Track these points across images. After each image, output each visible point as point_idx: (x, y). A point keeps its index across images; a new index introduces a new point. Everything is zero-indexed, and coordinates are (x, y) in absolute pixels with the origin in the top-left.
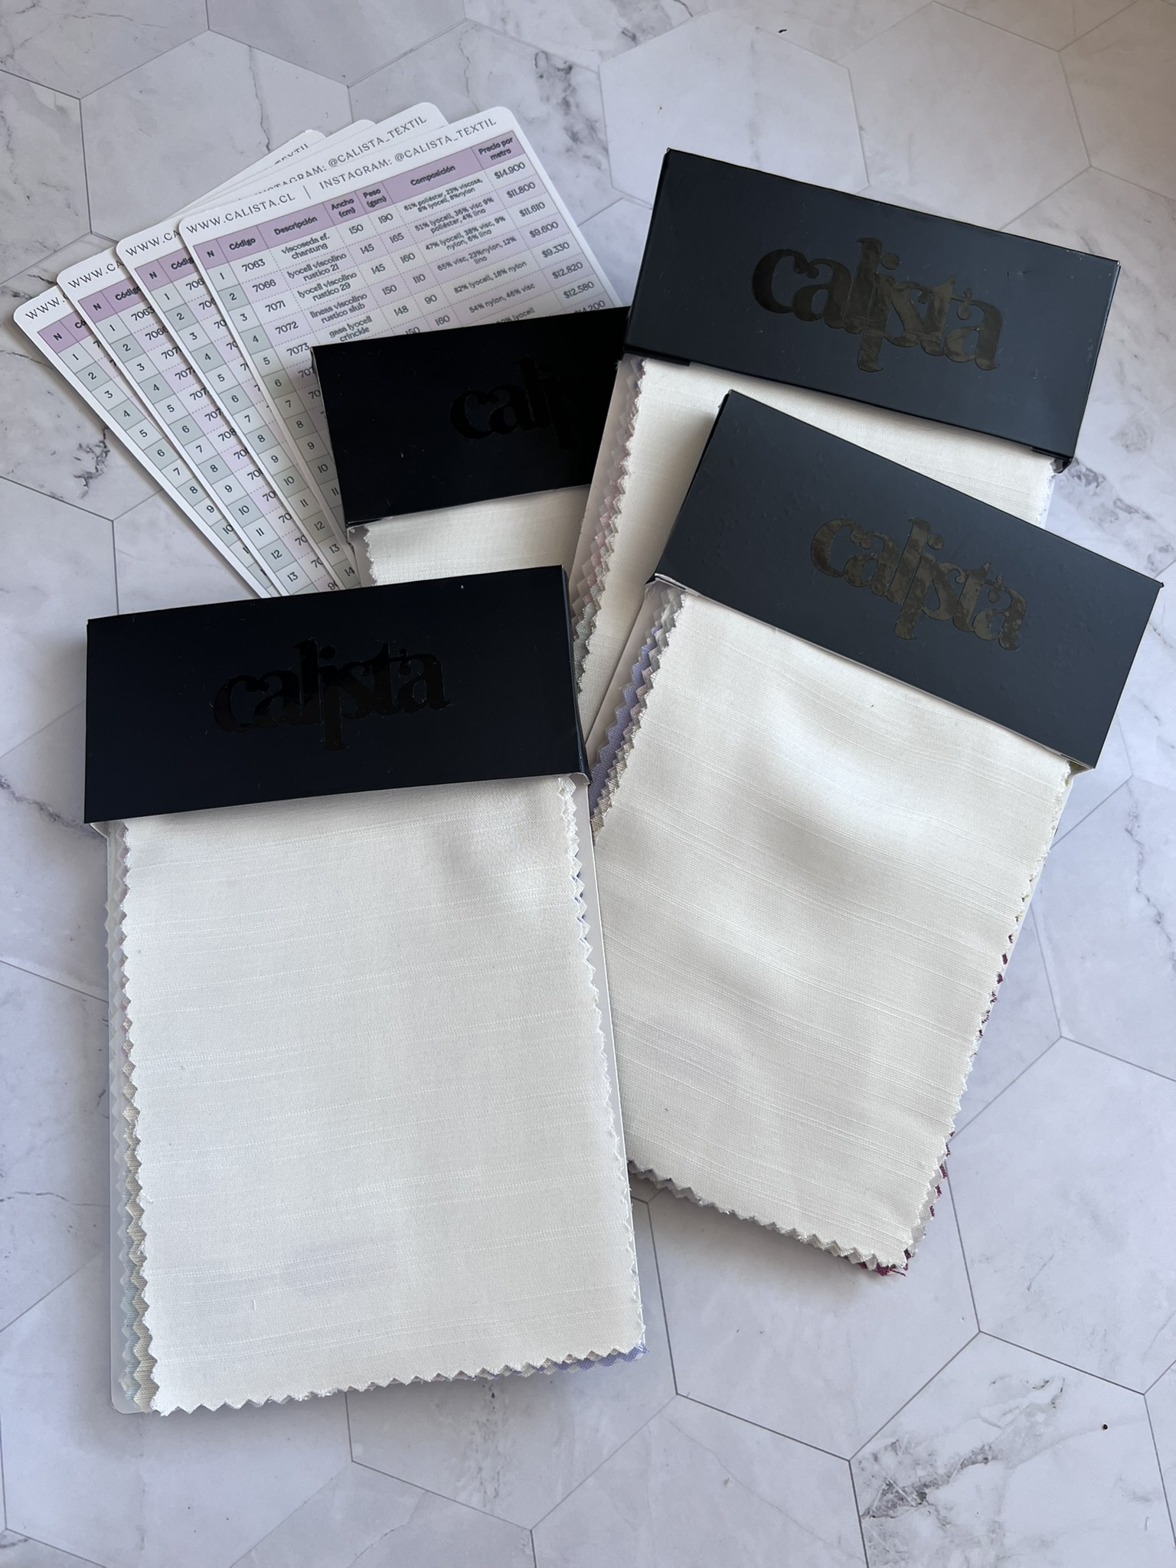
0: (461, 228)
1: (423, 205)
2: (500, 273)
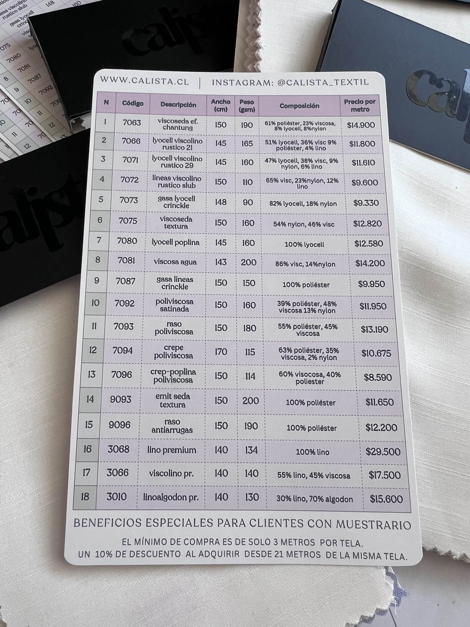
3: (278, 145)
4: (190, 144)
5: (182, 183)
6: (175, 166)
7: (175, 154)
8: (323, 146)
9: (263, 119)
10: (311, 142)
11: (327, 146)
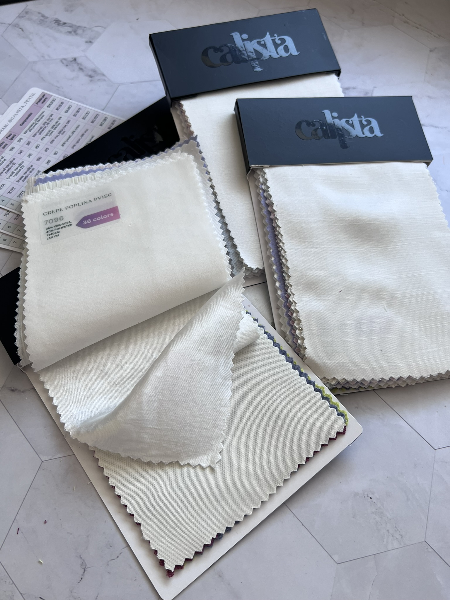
0: (49, 128)
1: (30, 129)
2: (73, 132)
3: (38, 133)
4: (12, 163)
5: (28, 173)
6: (19, 172)
7: (13, 170)
8: (50, 119)
9: (22, 133)
10: (46, 122)
11: (52, 118)
